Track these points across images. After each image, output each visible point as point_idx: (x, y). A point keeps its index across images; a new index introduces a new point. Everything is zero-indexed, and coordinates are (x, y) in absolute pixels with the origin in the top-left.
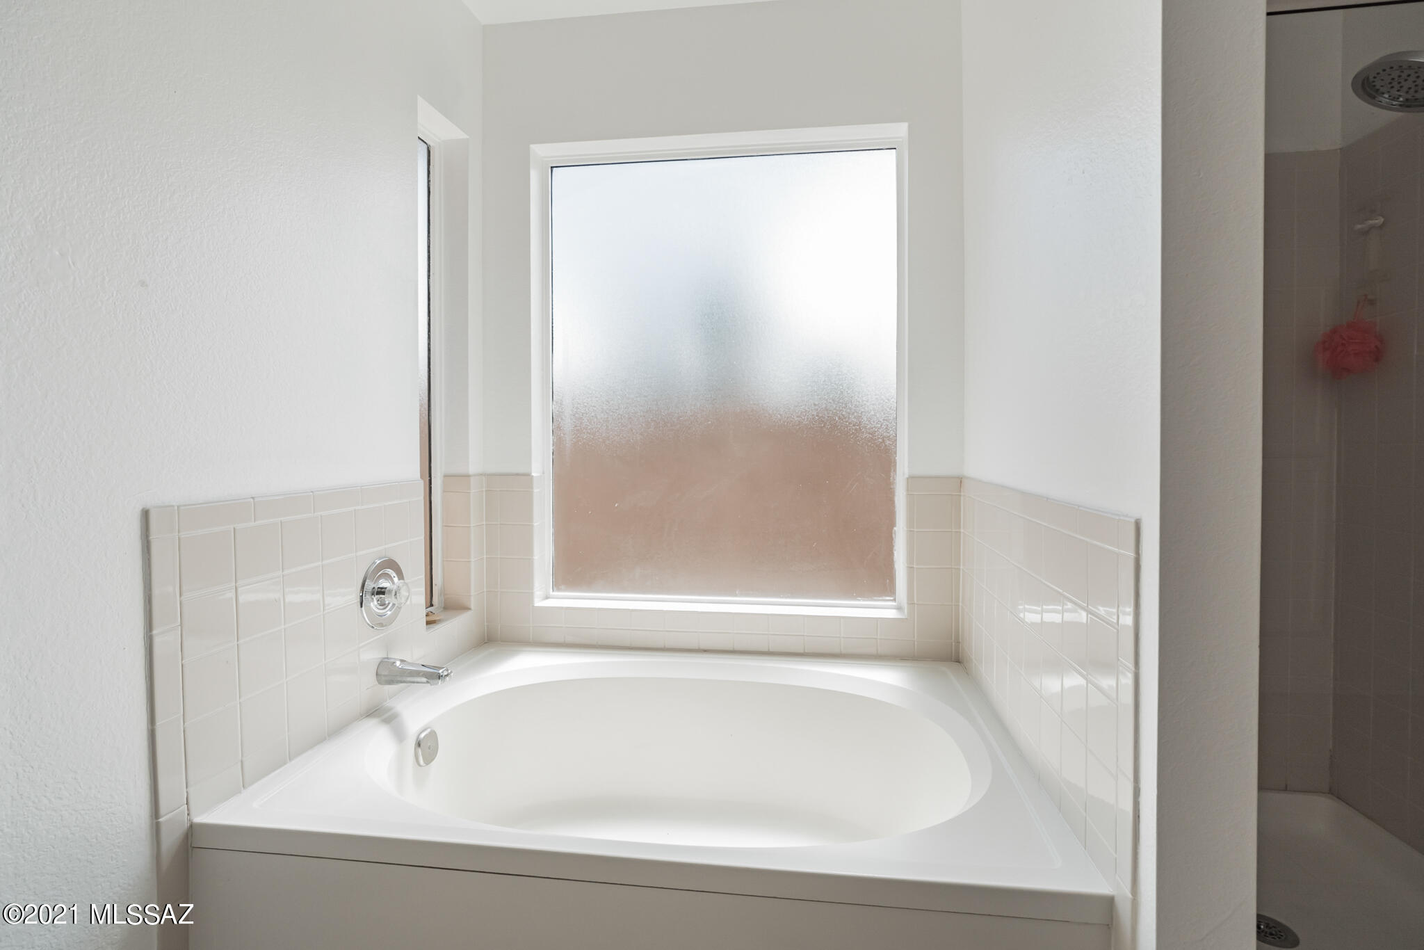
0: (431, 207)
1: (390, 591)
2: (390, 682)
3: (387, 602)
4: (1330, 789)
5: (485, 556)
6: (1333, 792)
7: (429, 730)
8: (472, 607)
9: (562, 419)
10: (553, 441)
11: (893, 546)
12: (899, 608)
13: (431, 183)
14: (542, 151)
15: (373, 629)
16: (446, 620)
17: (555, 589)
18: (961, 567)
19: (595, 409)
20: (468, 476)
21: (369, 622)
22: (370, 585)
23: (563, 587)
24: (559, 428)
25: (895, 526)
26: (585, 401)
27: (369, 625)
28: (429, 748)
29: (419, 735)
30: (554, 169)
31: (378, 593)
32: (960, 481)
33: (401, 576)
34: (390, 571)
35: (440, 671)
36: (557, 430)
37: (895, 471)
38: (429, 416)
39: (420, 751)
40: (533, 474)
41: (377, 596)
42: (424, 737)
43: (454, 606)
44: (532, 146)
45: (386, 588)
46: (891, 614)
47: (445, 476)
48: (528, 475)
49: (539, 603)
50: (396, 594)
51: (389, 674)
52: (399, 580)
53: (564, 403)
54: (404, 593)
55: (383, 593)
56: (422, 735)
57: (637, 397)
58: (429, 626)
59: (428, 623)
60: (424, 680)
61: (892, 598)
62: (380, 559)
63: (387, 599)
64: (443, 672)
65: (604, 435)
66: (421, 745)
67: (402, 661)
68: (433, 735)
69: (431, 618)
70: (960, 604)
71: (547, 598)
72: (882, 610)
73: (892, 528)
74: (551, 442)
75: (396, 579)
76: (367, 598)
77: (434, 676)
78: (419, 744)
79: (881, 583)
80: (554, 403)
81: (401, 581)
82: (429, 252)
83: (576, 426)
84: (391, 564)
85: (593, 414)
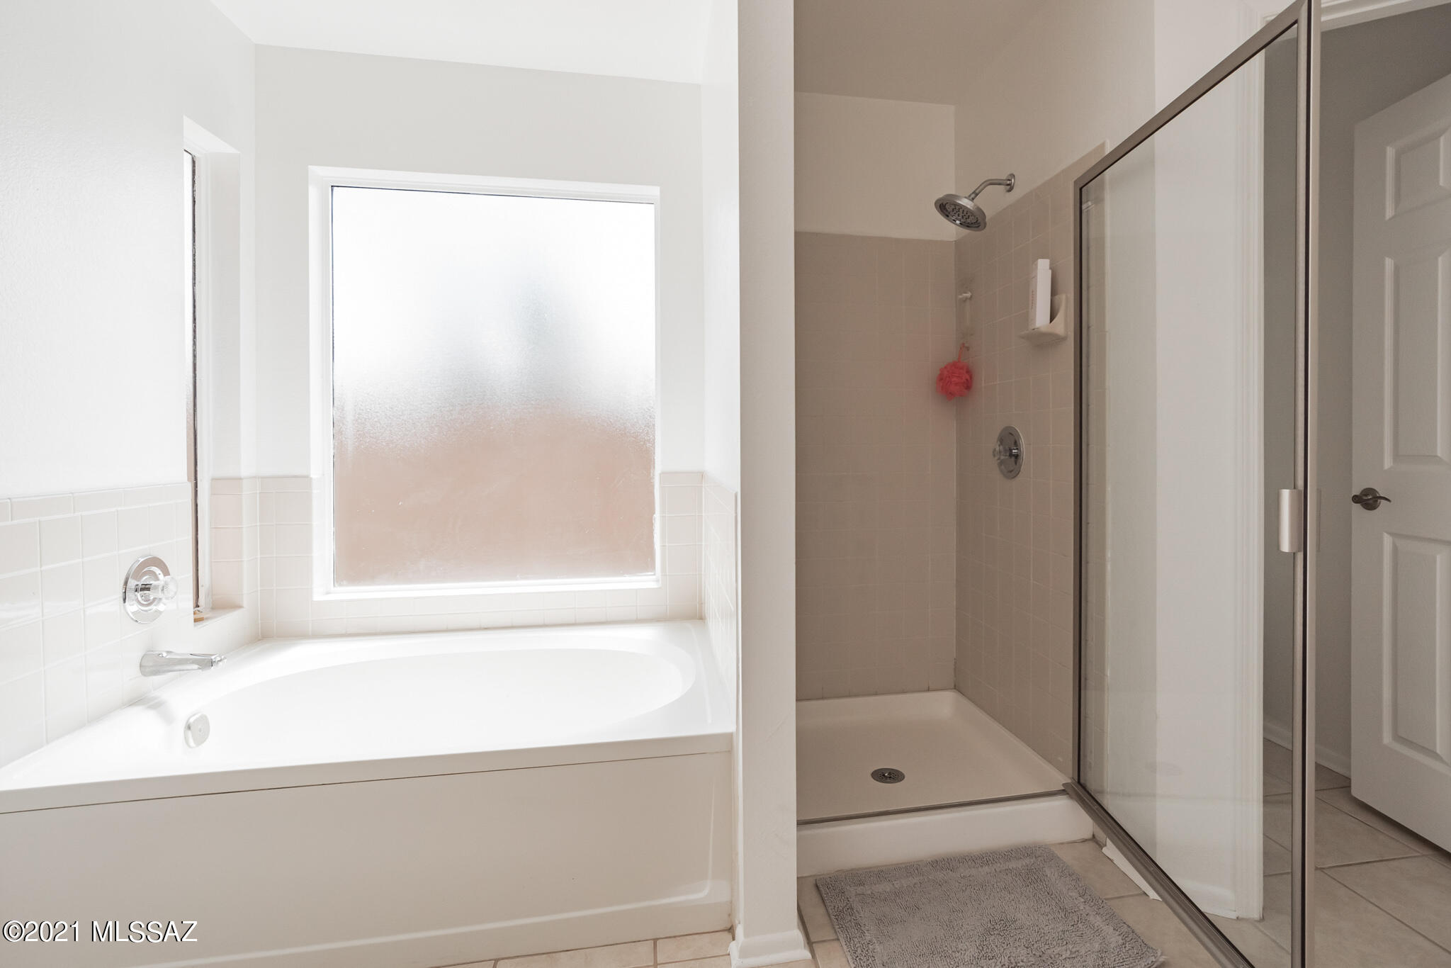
0: (196, 216)
1: (156, 587)
2: (156, 673)
3: (152, 598)
4: (955, 686)
5: (259, 556)
6: (956, 688)
7: (199, 715)
8: (245, 604)
9: (343, 424)
10: (334, 445)
11: (653, 530)
12: (658, 581)
13: (196, 193)
14: (321, 173)
15: (137, 624)
16: (215, 617)
17: (336, 585)
18: (703, 543)
19: (378, 414)
20: (241, 479)
21: (132, 616)
22: (132, 583)
23: (345, 582)
24: (340, 432)
25: (654, 513)
26: (367, 407)
27: (132, 619)
28: (200, 731)
29: (189, 719)
30: (335, 188)
31: (142, 589)
32: (702, 475)
33: (166, 573)
34: (154, 569)
35: (213, 657)
36: (338, 435)
37: (654, 467)
38: (194, 421)
39: (189, 733)
40: (312, 476)
41: (142, 592)
42: (194, 722)
43: (223, 606)
44: (310, 166)
45: (151, 584)
46: (653, 585)
47: (213, 479)
48: (307, 477)
49: (318, 596)
50: (163, 590)
51: (155, 664)
52: (165, 576)
53: (345, 409)
54: (172, 587)
55: (148, 589)
56: (192, 720)
57: (421, 404)
58: (196, 623)
59: (196, 620)
60: (196, 666)
61: (653, 573)
62: (142, 557)
63: (151, 595)
64: (215, 658)
65: (387, 439)
66: (191, 728)
67: (168, 652)
68: (204, 719)
69: (198, 616)
70: (703, 573)
71: (328, 593)
72: (645, 582)
73: (652, 515)
74: (332, 446)
75: (161, 577)
76: (130, 595)
77: (207, 663)
78: (189, 727)
79: (644, 560)
80: (335, 409)
81: (167, 577)
82: (194, 260)
83: (358, 431)
84: (157, 562)
85: (376, 420)
